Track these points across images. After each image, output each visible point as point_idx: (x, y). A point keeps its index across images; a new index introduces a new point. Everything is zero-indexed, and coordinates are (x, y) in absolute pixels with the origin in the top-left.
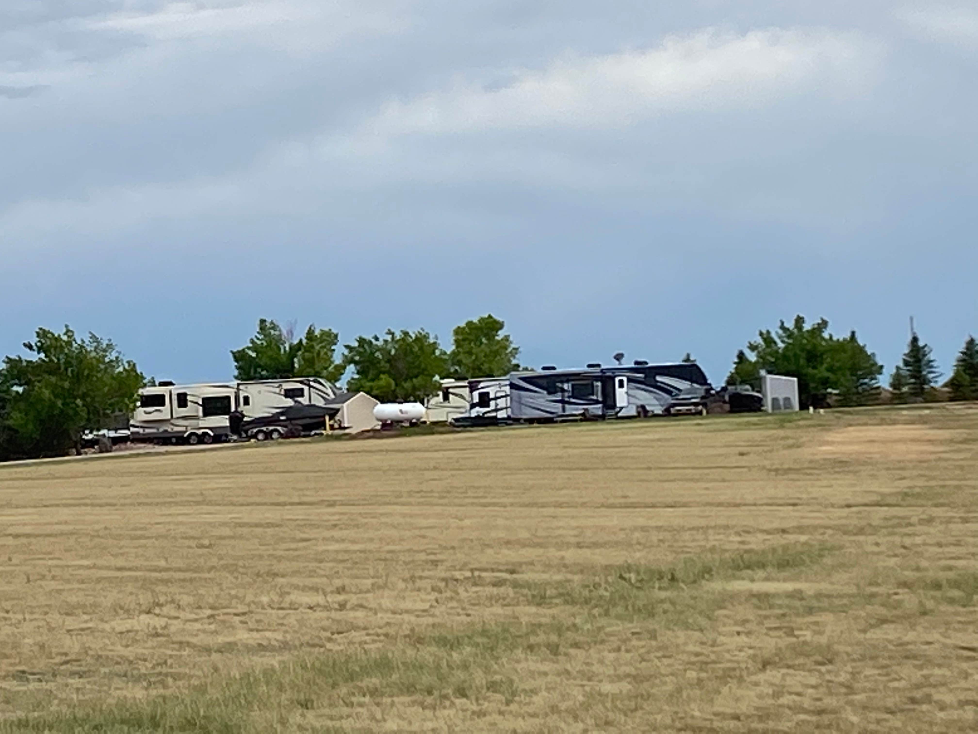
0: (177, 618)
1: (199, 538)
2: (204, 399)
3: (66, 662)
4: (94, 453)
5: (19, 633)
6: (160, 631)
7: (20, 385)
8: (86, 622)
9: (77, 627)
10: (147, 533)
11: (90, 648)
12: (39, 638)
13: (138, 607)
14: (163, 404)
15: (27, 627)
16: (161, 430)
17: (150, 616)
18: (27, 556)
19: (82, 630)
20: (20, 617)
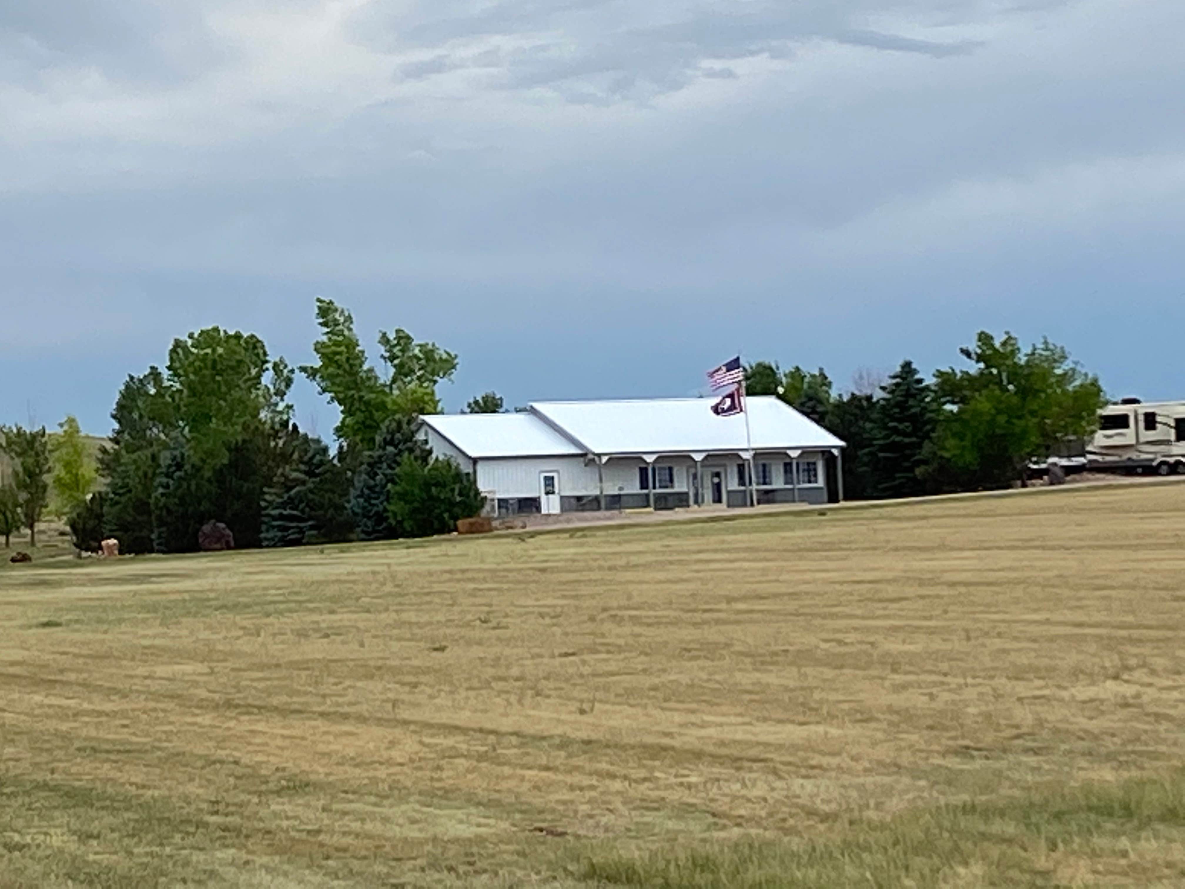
0: (1150, 685)
1: (1173, 589)
2: (1178, 421)
3: (1018, 737)
4: (1042, 485)
5: (960, 701)
6: (1131, 701)
7: (953, 403)
8: (1040, 688)
9: (1029, 694)
10: (1109, 582)
11: (1046, 720)
12: (984, 708)
13: (1102, 671)
14: (1127, 426)
15: (970, 694)
16: (1125, 457)
17: (1118, 682)
18: (965, 609)
19: (1036, 697)
20: (961, 681)
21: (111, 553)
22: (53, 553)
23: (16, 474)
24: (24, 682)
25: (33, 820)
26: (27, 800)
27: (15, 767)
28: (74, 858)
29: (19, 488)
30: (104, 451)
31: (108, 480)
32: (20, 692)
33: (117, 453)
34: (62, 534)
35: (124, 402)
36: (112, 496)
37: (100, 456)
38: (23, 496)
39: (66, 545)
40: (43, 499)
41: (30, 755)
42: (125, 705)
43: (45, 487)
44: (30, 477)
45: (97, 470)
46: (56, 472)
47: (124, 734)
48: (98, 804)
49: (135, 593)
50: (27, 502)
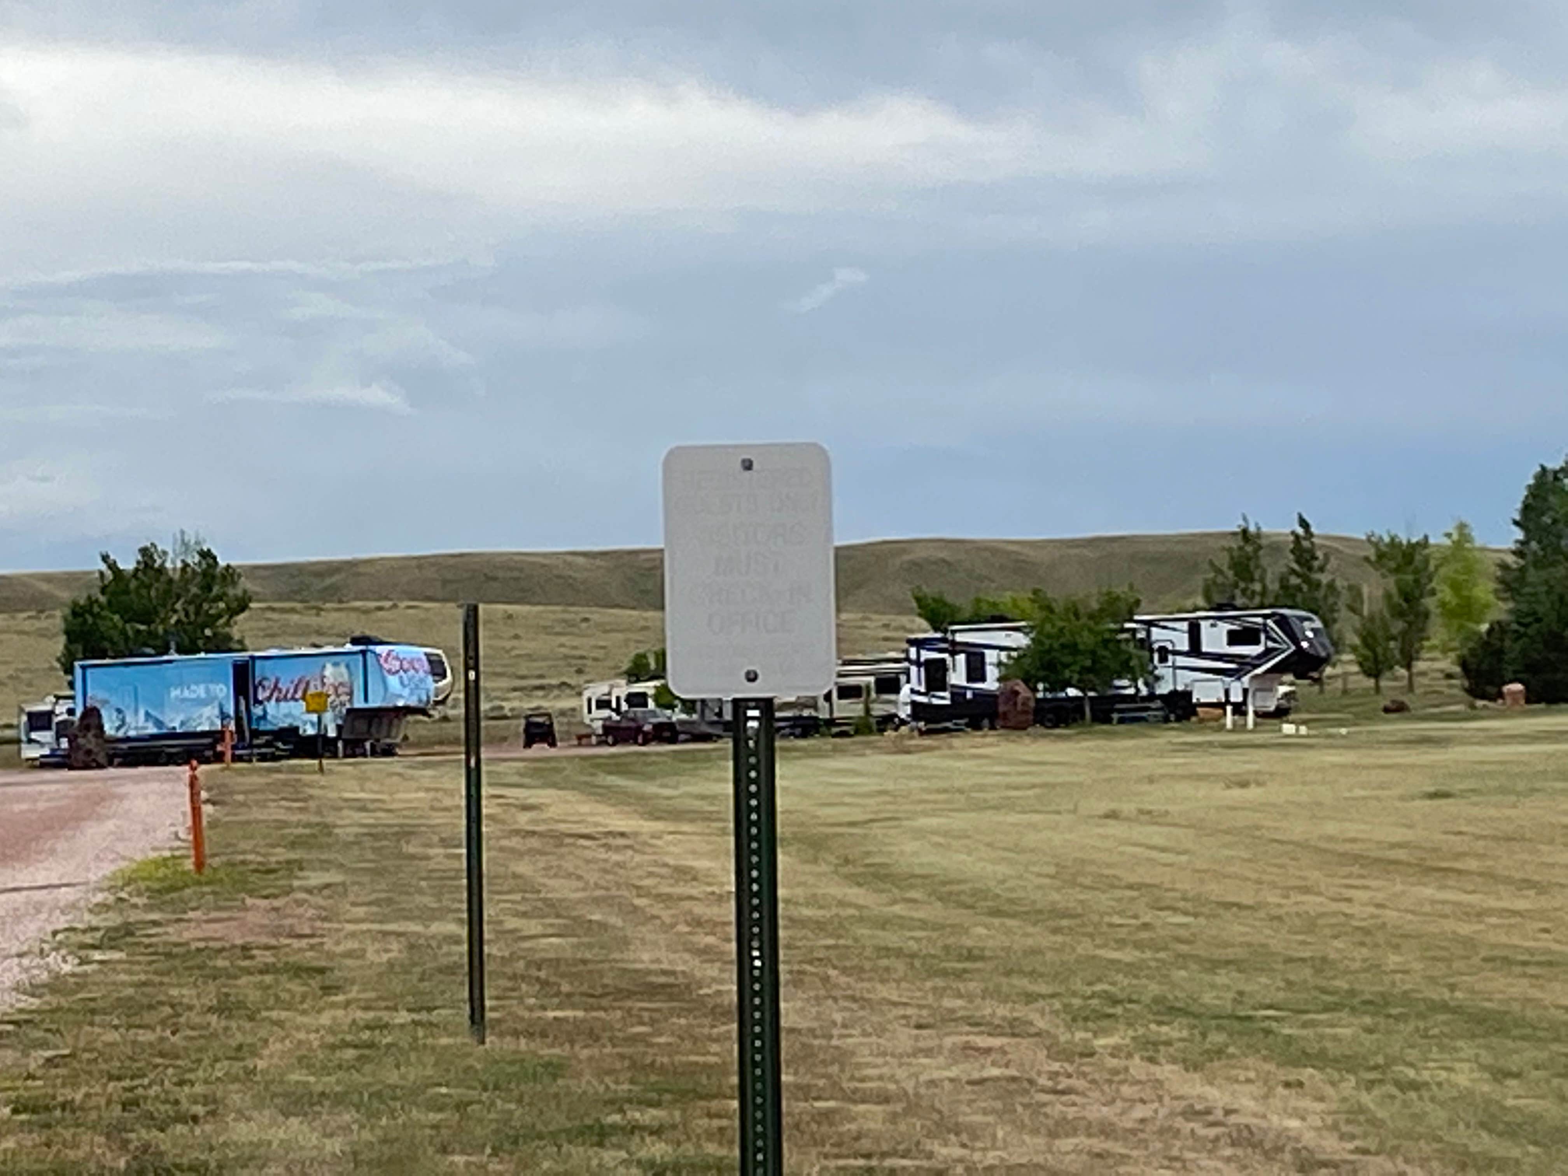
21: (1515, 701)
22: (1436, 702)
23: (1388, 596)
24: (1411, 871)
25: (1430, 1051)
26: (1422, 1025)
27: (1403, 981)
28: (1488, 1102)
29: (1393, 616)
30: (1504, 567)
31: (1511, 605)
32: (1402, 883)
33: (1522, 570)
34: (1449, 676)
35: (1530, 501)
36: (1515, 626)
37: (1499, 573)
38: (1398, 626)
39: (1455, 691)
40: (1422, 630)
41: (1421, 966)
42: (1543, 902)
43: (1427, 615)
44: (1407, 600)
45: (1496, 591)
46: (1439, 595)
47: (1546, 942)
48: (1515, 1032)
49: (1550, 756)
50: (1404, 633)
